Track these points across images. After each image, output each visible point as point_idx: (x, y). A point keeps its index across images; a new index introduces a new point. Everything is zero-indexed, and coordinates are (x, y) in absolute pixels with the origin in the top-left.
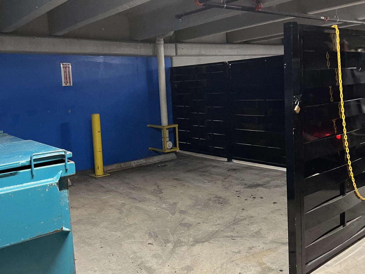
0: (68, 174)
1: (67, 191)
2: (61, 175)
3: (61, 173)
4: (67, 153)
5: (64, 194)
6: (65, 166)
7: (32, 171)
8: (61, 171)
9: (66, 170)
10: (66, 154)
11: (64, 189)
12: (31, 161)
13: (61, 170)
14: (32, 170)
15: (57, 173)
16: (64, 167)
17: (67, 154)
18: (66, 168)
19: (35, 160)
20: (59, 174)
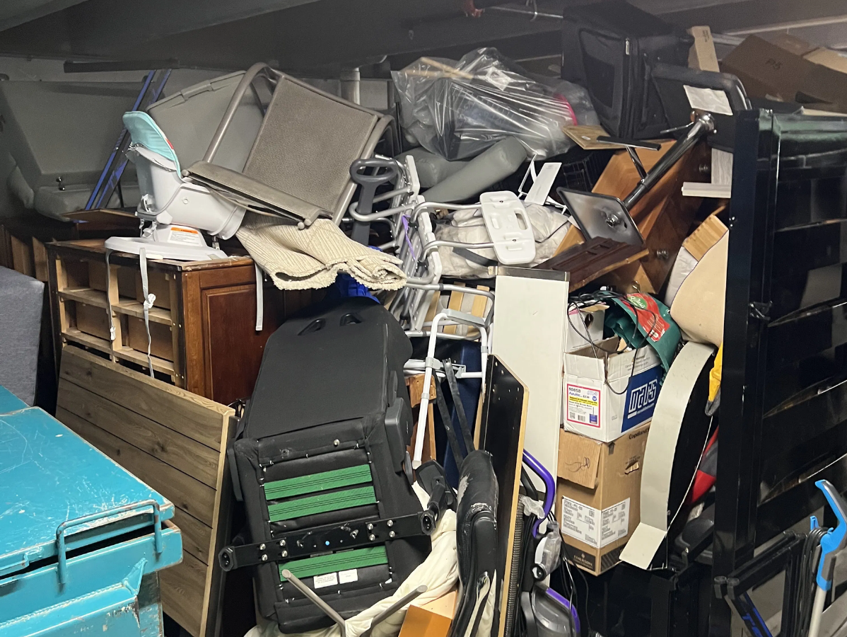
0: (163, 565)
1: (157, 608)
2: (144, 571)
3: (142, 567)
4: (161, 509)
5: (150, 616)
6: (155, 544)
7: (59, 573)
8: (143, 561)
9: (158, 555)
10: (157, 513)
11: (148, 605)
12: (56, 545)
13: (144, 556)
14: (59, 567)
15: (133, 565)
16: (153, 547)
17: (162, 512)
18: (156, 549)
19: (68, 539)
20: (137, 569)
